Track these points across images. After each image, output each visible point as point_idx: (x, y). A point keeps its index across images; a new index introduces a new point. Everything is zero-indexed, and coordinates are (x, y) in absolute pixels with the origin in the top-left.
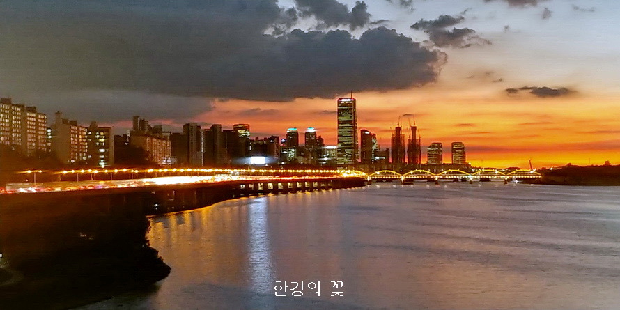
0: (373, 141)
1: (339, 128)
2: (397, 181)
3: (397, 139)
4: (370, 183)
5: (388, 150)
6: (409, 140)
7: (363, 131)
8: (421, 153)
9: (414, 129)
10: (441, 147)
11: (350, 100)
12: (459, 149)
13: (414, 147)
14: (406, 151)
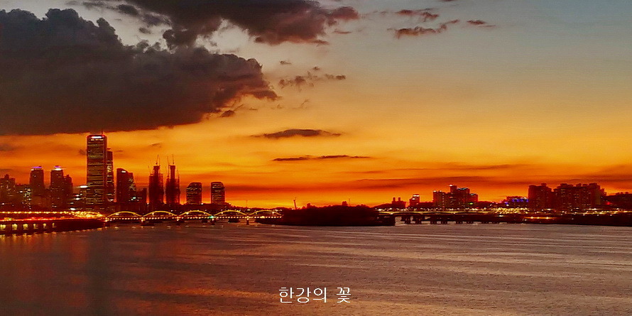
0: (130, 180)
1: (88, 166)
2: (138, 222)
3: (155, 177)
5: (145, 190)
6: (168, 179)
7: (119, 170)
8: (180, 193)
9: (173, 168)
10: (201, 187)
11: (100, 137)
12: (219, 190)
13: (173, 185)
14: (165, 190)
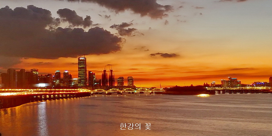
0: (94, 76)
1: (79, 70)
2: (104, 93)
3: (104, 75)
4: (92, 95)
5: (100, 80)
6: (110, 76)
7: (89, 72)
8: (114, 81)
9: (111, 71)
10: (123, 79)
11: (83, 58)
12: (131, 80)
13: (112, 79)
14: (108, 81)
